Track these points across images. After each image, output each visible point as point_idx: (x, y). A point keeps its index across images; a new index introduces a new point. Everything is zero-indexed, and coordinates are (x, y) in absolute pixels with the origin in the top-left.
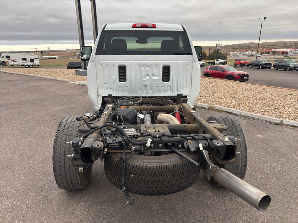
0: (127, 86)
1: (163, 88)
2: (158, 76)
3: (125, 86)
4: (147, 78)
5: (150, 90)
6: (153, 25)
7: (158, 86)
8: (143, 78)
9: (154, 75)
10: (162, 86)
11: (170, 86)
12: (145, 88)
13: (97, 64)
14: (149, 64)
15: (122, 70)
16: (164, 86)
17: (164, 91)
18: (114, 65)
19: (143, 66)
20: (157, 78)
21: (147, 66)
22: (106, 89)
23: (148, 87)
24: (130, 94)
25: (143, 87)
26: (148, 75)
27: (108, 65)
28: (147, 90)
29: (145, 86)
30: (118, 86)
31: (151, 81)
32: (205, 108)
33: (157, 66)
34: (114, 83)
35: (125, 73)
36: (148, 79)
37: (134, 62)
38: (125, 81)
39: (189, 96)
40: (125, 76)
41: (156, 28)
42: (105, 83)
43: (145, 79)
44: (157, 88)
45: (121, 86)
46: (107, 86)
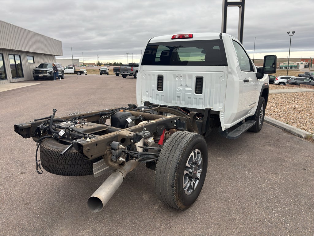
0: (164, 95)
1: (195, 100)
2: (191, 87)
3: (162, 95)
4: (181, 88)
5: (183, 101)
6: (190, 35)
7: (191, 98)
8: (177, 88)
9: (187, 86)
10: (194, 98)
11: (202, 99)
12: (179, 99)
13: (142, 74)
14: (183, 75)
15: (160, 80)
16: (196, 98)
17: (196, 104)
18: (154, 75)
19: (177, 76)
20: (190, 89)
21: (181, 76)
22: (148, 96)
23: (181, 98)
24: (165, 103)
25: (176, 98)
26: (181, 85)
27: (149, 75)
28: (180, 100)
29: (179, 97)
30: (157, 95)
31: (184, 92)
32: (301, 136)
33: (190, 76)
34: (154, 92)
35: (162, 83)
36: (181, 90)
37: (170, 73)
38: (162, 90)
39: (222, 112)
40: (162, 85)
41: (192, 38)
42: (147, 91)
43: (178, 89)
44: (190, 99)
45: (159, 95)
46: (148, 94)
